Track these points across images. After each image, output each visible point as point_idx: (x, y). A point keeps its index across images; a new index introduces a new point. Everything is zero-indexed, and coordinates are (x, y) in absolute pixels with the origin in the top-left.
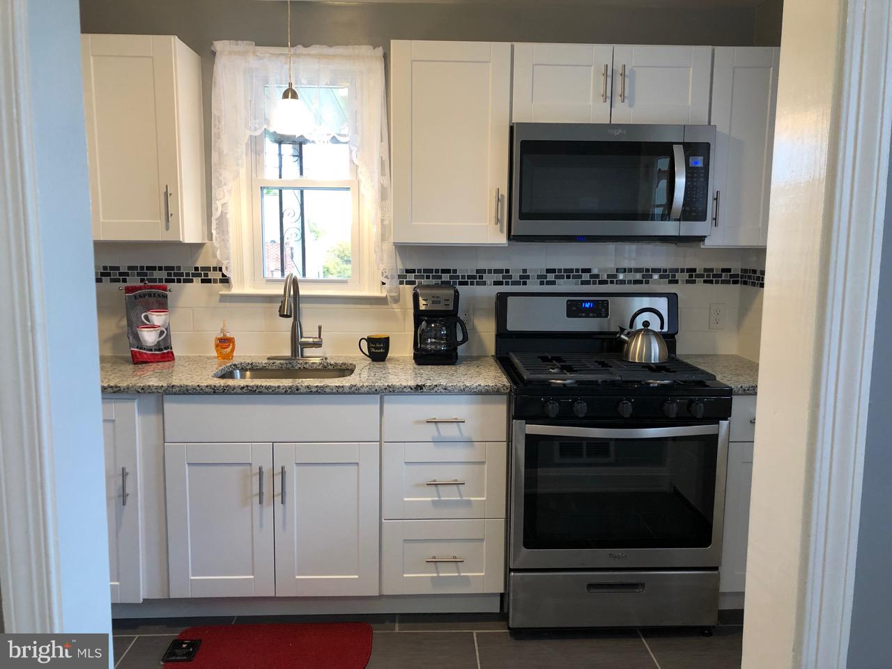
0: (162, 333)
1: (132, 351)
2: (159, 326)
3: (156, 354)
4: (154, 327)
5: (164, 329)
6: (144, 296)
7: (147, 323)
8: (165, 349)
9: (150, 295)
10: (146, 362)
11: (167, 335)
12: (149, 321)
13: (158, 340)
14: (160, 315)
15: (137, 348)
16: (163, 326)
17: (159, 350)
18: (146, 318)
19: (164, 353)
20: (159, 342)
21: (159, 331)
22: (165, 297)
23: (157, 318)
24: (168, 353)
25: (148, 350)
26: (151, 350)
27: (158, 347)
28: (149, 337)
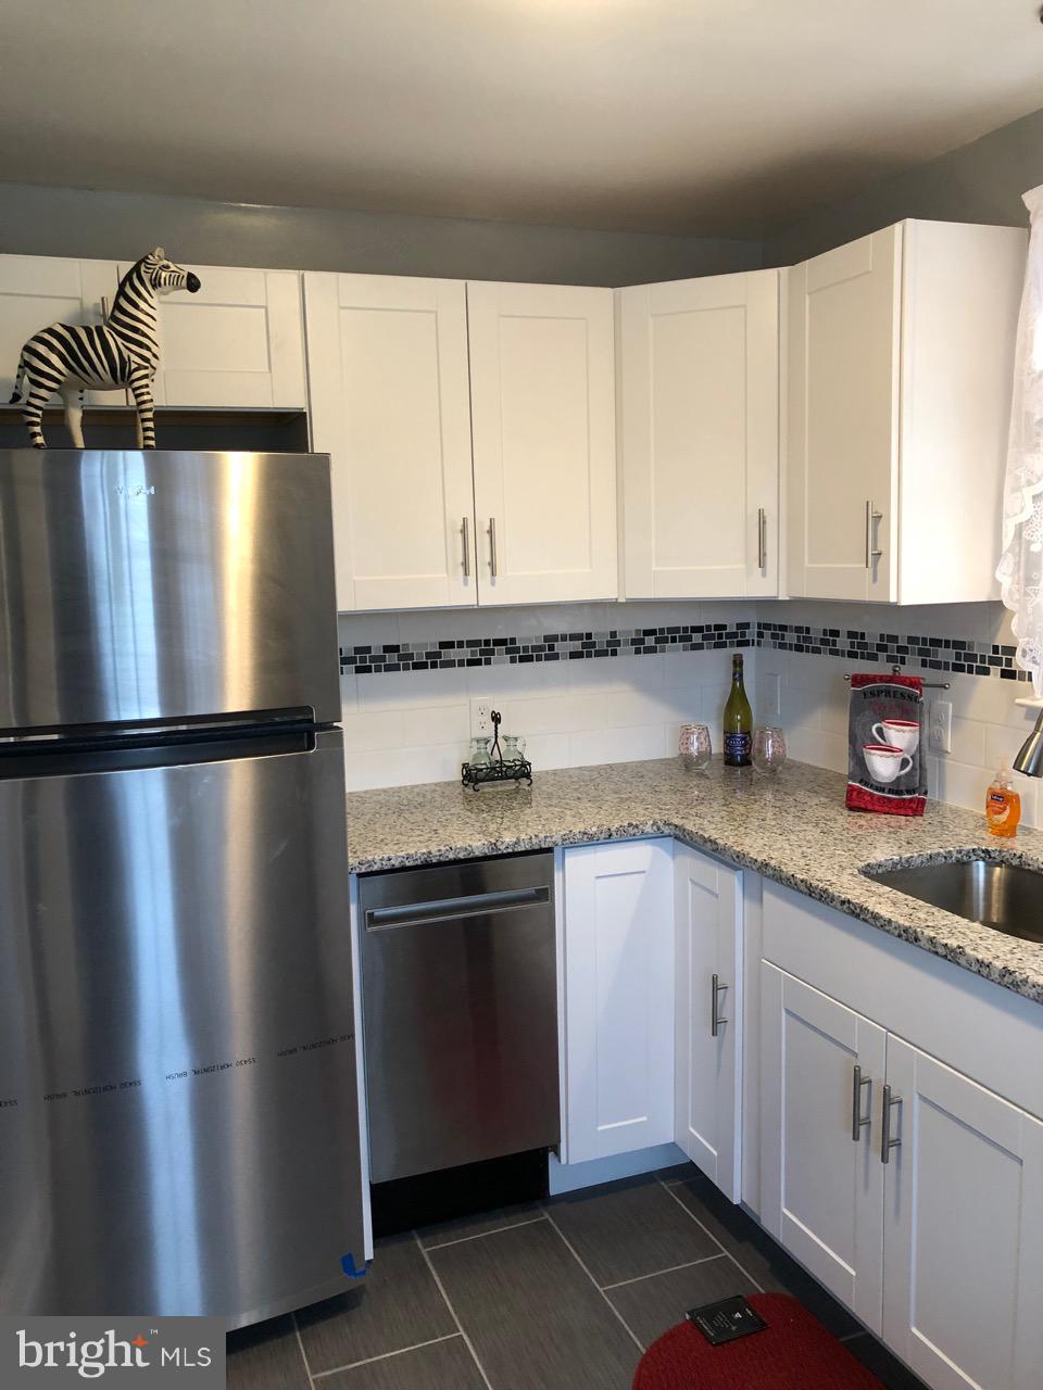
0: (904, 763)
1: (850, 786)
2: (901, 751)
3: (889, 799)
4: (890, 749)
5: (909, 757)
6: (879, 692)
7: (880, 740)
8: (908, 792)
9: (888, 693)
10: (866, 810)
11: (913, 768)
12: (883, 738)
13: (897, 775)
14: (904, 732)
15: (860, 782)
16: (908, 751)
17: (898, 792)
18: (880, 731)
19: (904, 799)
20: (899, 778)
21: (900, 759)
22: (915, 699)
23: (900, 736)
24: (911, 800)
25: (877, 789)
26: (883, 790)
27: (896, 787)
28: (884, 767)
